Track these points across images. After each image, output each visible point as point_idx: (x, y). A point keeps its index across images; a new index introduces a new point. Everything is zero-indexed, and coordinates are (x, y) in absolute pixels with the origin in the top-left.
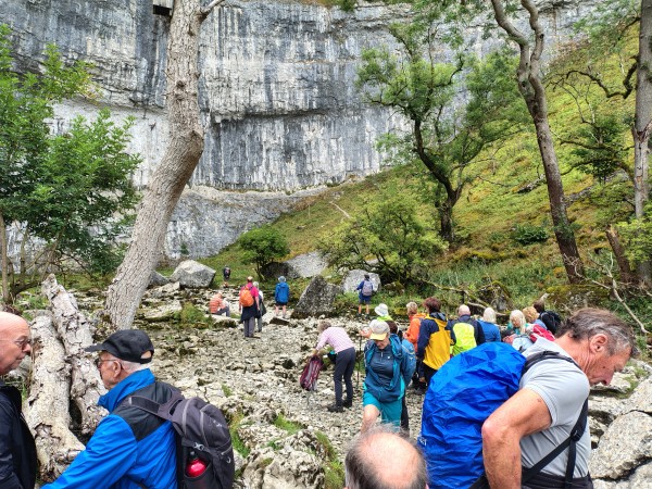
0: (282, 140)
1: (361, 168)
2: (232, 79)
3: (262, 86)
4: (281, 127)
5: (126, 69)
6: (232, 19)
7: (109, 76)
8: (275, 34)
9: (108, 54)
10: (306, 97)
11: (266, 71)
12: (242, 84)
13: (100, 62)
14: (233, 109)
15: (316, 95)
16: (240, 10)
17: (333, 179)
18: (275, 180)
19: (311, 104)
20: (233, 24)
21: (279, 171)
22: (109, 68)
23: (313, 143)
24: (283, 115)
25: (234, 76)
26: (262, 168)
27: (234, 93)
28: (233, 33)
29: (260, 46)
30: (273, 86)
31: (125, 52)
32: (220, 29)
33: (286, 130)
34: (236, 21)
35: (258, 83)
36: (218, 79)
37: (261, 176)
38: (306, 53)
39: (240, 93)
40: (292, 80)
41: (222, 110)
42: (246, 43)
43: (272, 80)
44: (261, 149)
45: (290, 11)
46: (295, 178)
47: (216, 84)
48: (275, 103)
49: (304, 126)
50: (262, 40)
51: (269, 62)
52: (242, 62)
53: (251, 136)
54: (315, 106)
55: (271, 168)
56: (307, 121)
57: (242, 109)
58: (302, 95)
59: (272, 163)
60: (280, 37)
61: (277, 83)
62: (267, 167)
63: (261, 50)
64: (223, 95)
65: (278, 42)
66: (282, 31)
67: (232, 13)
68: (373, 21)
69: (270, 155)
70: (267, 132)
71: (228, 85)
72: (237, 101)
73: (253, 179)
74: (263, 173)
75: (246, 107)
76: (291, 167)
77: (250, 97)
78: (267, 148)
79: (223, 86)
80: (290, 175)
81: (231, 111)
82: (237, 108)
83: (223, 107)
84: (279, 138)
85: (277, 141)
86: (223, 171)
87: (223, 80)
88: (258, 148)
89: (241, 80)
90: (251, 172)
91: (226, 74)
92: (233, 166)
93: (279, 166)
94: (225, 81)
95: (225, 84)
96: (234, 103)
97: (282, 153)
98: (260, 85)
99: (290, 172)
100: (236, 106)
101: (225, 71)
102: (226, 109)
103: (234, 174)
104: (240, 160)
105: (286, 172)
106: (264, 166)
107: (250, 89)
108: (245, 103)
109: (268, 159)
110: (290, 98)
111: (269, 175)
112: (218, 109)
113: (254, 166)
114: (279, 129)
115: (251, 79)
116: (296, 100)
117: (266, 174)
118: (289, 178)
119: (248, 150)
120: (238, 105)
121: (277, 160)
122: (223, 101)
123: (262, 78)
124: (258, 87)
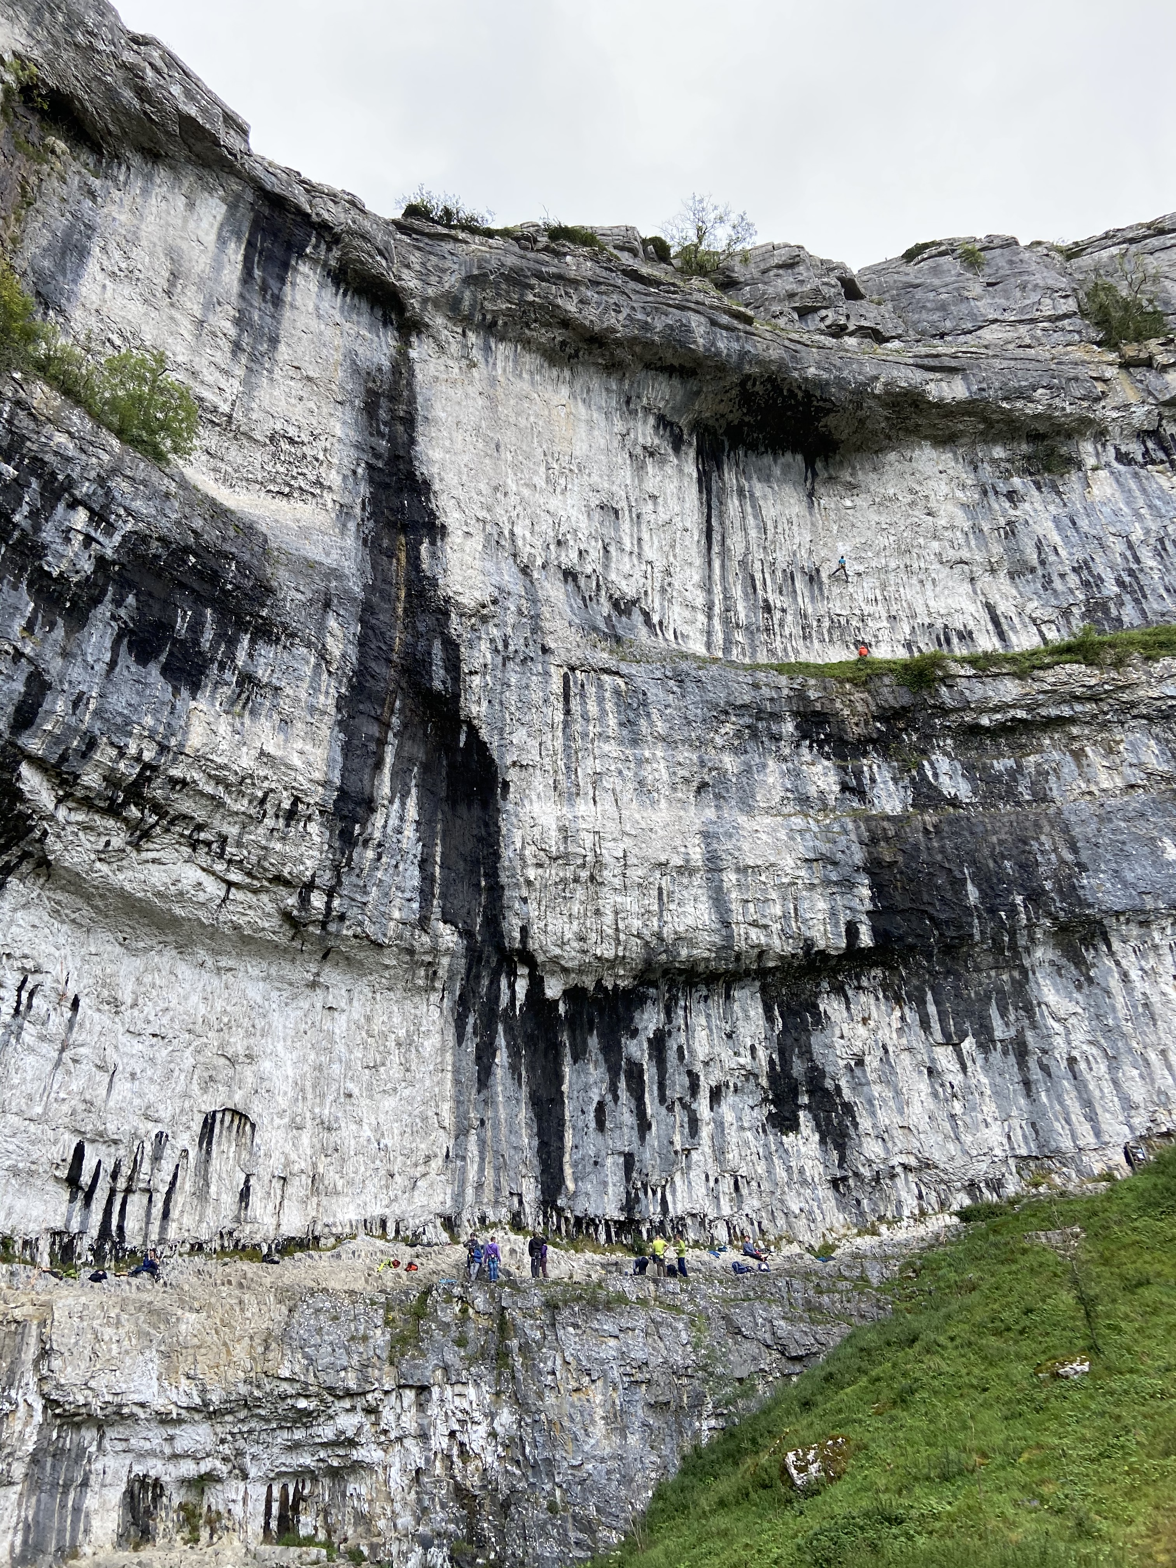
0: (761, 1053)
1: (1066, 1144)
2: (607, 859)
3: (697, 880)
4: (756, 1011)
5: (291, 815)
6: (601, 700)
7: (233, 831)
8: (719, 741)
9: (246, 761)
10: (833, 913)
11: (706, 835)
12: (635, 874)
13: (219, 781)
14: (607, 951)
15: (868, 906)
16: (620, 681)
17: (971, 1187)
18: (752, 1203)
19: (852, 931)
20: (603, 712)
21: (761, 1168)
22: (242, 805)
23: (872, 1062)
24: (762, 973)
25: (611, 851)
26: (703, 1156)
27: (609, 900)
28: (603, 736)
29: (682, 772)
30: (730, 878)
31: (296, 761)
32: (566, 725)
33: (770, 1019)
34: (609, 706)
35: (686, 870)
36: (564, 858)
37: (700, 1190)
38: (813, 791)
39: (630, 902)
40: (788, 862)
41: (571, 956)
42: (641, 762)
43: (727, 862)
44: (694, 1087)
45: (756, 686)
46: (825, 1192)
47: (554, 873)
48: (739, 931)
49: (832, 1006)
50: (685, 754)
51: (710, 813)
52: (633, 811)
53: (658, 1044)
54: (866, 939)
55: (732, 1156)
56: (839, 990)
57: (635, 949)
58: (822, 905)
59: (733, 1136)
60: (737, 751)
61: (742, 870)
62: (719, 1153)
63: (686, 781)
64: (576, 908)
65: (730, 763)
66: (738, 734)
67: (601, 687)
68: (996, 709)
69: (726, 1110)
70: (711, 1030)
71: (592, 878)
72: (621, 926)
73: (674, 1203)
74: (707, 1177)
75: (647, 943)
76: (803, 1150)
77: (661, 911)
78: (714, 1084)
79: (576, 880)
80: (804, 1183)
81: (599, 959)
82: (621, 948)
83: (575, 944)
84: (753, 1048)
85: (745, 1060)
86: (568, 1171)
87: (580, 861)
88: (682, 1086)
89: (632, 860)
90: (664, 1174)
91: (588, 844)
92: (603, 1153)
93: (761, 1151)
94: (583, 866)
95: (584, 874)
96: (610, 931)
97: (765, 1100)
98: (690, 875)
99: (801, 1171)
100: (618, 942)
101: (584, 834)
102: (585, 952)
103: (605, 1184)
104: (626, 1130)
105: (789, 1169)
106: (708, 1150)
107: (660, 889)
108: (645, 931)
109: (720, 1125)
110: (785, 916)
111: (726, 1185)
112: (558, 951)
113: (676, 1152)
114: (747, 1017)
115: (663, 859)
116: (805, 921)
117: (717, 1181)
118: (799, 1194)
119: (651, 1091)
120: (622, 937)
121: (750, 1129)
122: (575, 926)
123: (697, 855)
124: (685, 881)
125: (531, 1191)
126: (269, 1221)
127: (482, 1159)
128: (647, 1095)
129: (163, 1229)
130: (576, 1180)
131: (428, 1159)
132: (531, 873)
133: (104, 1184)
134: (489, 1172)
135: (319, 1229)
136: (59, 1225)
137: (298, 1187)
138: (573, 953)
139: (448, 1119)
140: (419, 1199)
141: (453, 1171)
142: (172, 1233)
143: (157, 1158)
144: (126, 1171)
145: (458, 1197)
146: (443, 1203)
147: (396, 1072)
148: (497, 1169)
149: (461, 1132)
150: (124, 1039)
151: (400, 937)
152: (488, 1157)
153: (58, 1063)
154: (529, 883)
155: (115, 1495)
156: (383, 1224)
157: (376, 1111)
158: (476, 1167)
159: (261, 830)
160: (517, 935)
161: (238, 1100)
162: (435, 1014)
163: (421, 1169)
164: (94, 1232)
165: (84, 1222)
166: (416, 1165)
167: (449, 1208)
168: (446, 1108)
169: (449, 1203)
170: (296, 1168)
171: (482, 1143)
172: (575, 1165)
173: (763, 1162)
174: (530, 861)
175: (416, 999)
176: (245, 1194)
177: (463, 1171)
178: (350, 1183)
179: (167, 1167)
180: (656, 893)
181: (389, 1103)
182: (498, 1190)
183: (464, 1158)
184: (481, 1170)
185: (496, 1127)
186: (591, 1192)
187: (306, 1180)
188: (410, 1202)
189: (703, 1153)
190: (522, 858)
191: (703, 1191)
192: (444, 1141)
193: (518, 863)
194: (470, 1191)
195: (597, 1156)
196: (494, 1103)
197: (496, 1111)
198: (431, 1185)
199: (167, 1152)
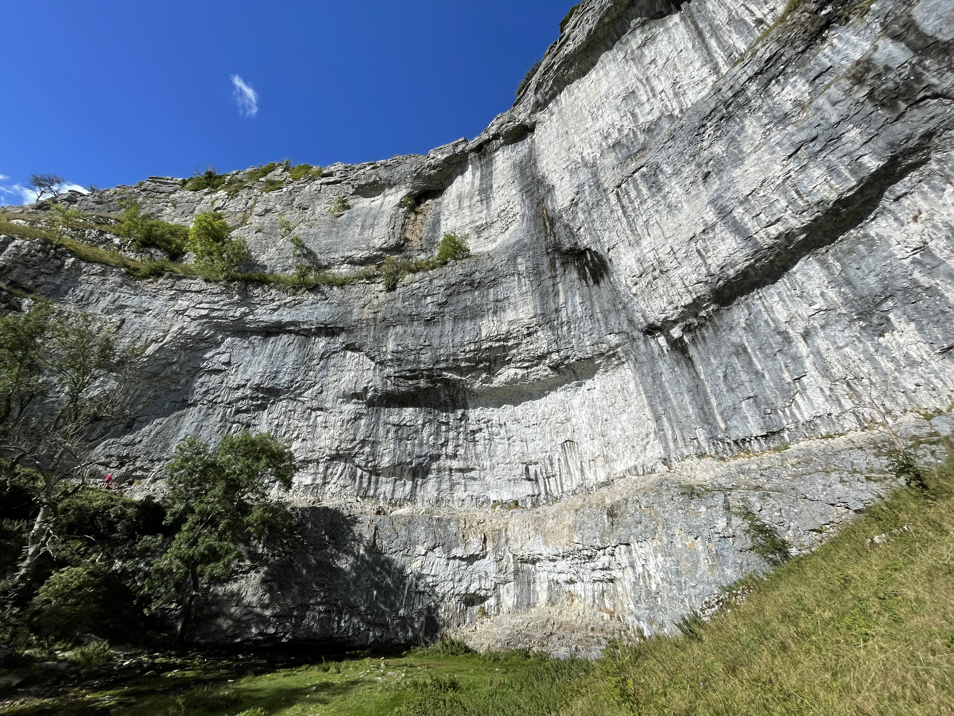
0: (832, 294)
2: (663, 257)
3: (718, 229)
4: (815, 270)
5: (530, 334)
6: (636, 187)
7: (515, 351)
8: (707, 143)
9: (505, 328)
10: (832, 170)
11: (713, 201)
12: (681, 253)
14: (687, 300)
15: (861, 140)
16: (644, 169)
19: (856, 168)
20: (639, 191)
21: (867, 369)
22: (512, 342)
23: (937, 244)
24: (800, 244)
25: (664, 252)
27: (675, 275)
28: (643, 202)
29: (689, 181)
30: (738, 211)
31: (522, 316)
32: (624, 213)
33: (828, 268)
34: (641, 185)
35: (708, 229)
36: (644, 272)
37: (819, 400)
38: (788, 107)
39: (686, 269)
40: (776, 169)
41: (672, 314)
42: (666, 196)
43: (732, 204)
44: (787, 339)
47: (643, 282)
48: (761, 236)
49: (881, 228)
50: (688, 170)
51: (715, 186)
52: (669, 223)
53: (750, 327)
54: (875, 165)
55: (838, 368)
57: (701, 289)
58: (818, 172)
59: (832, 356)
60: (721, 137)
61: (745, 201)
62: (825, 371)
63: (694, 183)
64: (662, 290)
65: (719, 148)
66: (718, 128)
67: (635, 181)
69: (821, 343)
70: (784, 301)
71: (661, 272)
72: (687, 283)
73: (801, 413)
74: (821, 389)
75: (706, 282)
76: (901, 341)
77: (704, 261)
78: (802, 331)
79: (655, 279)
80: (913, 364)
81: (685, 307)
82: (693, 294)
83: (670, 307)
84: (822, 294)
85: (820, 303)
86: (719, 418)
87: (651, 269)
88: (777, 343)
89: (676, 248)
90: (786, 399)
91: (652, 258)
92: (737, 402)
93: (862, 356)
94: (655, 269)
95: (656, 273)
96: (683, 290)
97: (852, 321)
98: (713, 230)
99: (907, 356)
100: (690, 292)
101: (648, 255)
102: (676, 308)
103: (746, 417)
104: (747, 384)
105: (893, 359)
106: (815, 373)
107: (698, 251)
108: (700, 277)
109: (818, 353)
110: (791, 202)
111: (841, 389)
112: (663, 316)
113: (789, 383)
114: (810, 278)
115: (691, 235)
116: (809, 193)
117: (831, 389)
118: (913, 374)
119: (756, 355)
120: (690, 288)
121: (846, 346)
122: (665, 299)
123: (711, 216)
124: (711, 235)
125: (701, 434)
126: (593, 477)
127: (673, 428)
128: (754, 359)
129: (562, 488)
130: (725, 422)
131: (647, 435)
132: (634, 290)
133: (540, 477)
134: (677, 432)
135: (612, 477)
136: (531, 493)
137: (600, 462)
138: (671, 312)
139: (649, 414)
140: (649, 454)
141: (660, 437)
142: (565, 489)
143: (552, 464)
144: (544, 471)
145: (666, 448)
146: (660, 453)
147: (622, 403)
148: (681, 430)
149: (658, 419)
150: (524, 430)
151: (594, 351)
152: (675, 424)
153: (509, 445)
154: (635, 295)
155: (545, 586)
156: (636, 468)
157: (620, 422)
158: (670, 432)
159: (523, 345)
160: (642, 320)
161: (569, 436)
162: (629, 372)
163: (646, 441)
164: (543, 493)
165: (539, 490)
166: (643, 440)
167: (663, 454)
168: (647, 409)
169: (663, 452)
170: (596, 455)
171: (669, 420)
172: (722, 414)
173: (867, 364)
174: (631, 284)
175: (619, 370)
176: (582, 470)
177: (665, 436)
178: (618, 455)
179: (556, 466)
180: (697, 254)
181: (624, 417)
182: (684, 439)
183: (663, 430)
184: (674, 432)
185: (674, 410)
186: (737, 425)
187: (601, 458)
188: (645, 457)
189: (812, 376)
190: (627, 286)
191: (822, 399)
192: (652, 425)
193: (627, 290)
194: (671, 444)
195: (734, 405)
196: (669, 400)
197: (671, 403)
198: (653, 446)
199: (554, 461)
